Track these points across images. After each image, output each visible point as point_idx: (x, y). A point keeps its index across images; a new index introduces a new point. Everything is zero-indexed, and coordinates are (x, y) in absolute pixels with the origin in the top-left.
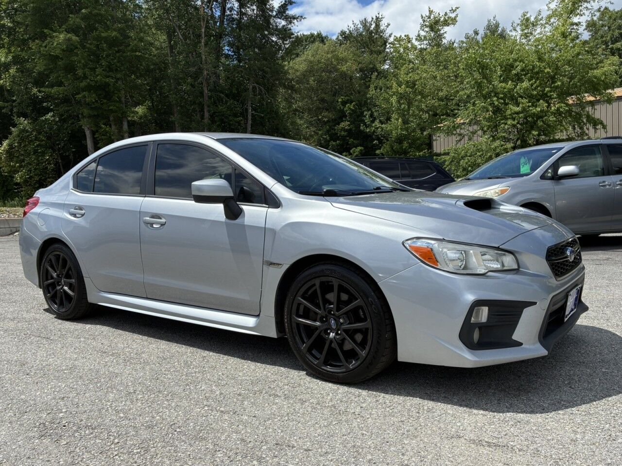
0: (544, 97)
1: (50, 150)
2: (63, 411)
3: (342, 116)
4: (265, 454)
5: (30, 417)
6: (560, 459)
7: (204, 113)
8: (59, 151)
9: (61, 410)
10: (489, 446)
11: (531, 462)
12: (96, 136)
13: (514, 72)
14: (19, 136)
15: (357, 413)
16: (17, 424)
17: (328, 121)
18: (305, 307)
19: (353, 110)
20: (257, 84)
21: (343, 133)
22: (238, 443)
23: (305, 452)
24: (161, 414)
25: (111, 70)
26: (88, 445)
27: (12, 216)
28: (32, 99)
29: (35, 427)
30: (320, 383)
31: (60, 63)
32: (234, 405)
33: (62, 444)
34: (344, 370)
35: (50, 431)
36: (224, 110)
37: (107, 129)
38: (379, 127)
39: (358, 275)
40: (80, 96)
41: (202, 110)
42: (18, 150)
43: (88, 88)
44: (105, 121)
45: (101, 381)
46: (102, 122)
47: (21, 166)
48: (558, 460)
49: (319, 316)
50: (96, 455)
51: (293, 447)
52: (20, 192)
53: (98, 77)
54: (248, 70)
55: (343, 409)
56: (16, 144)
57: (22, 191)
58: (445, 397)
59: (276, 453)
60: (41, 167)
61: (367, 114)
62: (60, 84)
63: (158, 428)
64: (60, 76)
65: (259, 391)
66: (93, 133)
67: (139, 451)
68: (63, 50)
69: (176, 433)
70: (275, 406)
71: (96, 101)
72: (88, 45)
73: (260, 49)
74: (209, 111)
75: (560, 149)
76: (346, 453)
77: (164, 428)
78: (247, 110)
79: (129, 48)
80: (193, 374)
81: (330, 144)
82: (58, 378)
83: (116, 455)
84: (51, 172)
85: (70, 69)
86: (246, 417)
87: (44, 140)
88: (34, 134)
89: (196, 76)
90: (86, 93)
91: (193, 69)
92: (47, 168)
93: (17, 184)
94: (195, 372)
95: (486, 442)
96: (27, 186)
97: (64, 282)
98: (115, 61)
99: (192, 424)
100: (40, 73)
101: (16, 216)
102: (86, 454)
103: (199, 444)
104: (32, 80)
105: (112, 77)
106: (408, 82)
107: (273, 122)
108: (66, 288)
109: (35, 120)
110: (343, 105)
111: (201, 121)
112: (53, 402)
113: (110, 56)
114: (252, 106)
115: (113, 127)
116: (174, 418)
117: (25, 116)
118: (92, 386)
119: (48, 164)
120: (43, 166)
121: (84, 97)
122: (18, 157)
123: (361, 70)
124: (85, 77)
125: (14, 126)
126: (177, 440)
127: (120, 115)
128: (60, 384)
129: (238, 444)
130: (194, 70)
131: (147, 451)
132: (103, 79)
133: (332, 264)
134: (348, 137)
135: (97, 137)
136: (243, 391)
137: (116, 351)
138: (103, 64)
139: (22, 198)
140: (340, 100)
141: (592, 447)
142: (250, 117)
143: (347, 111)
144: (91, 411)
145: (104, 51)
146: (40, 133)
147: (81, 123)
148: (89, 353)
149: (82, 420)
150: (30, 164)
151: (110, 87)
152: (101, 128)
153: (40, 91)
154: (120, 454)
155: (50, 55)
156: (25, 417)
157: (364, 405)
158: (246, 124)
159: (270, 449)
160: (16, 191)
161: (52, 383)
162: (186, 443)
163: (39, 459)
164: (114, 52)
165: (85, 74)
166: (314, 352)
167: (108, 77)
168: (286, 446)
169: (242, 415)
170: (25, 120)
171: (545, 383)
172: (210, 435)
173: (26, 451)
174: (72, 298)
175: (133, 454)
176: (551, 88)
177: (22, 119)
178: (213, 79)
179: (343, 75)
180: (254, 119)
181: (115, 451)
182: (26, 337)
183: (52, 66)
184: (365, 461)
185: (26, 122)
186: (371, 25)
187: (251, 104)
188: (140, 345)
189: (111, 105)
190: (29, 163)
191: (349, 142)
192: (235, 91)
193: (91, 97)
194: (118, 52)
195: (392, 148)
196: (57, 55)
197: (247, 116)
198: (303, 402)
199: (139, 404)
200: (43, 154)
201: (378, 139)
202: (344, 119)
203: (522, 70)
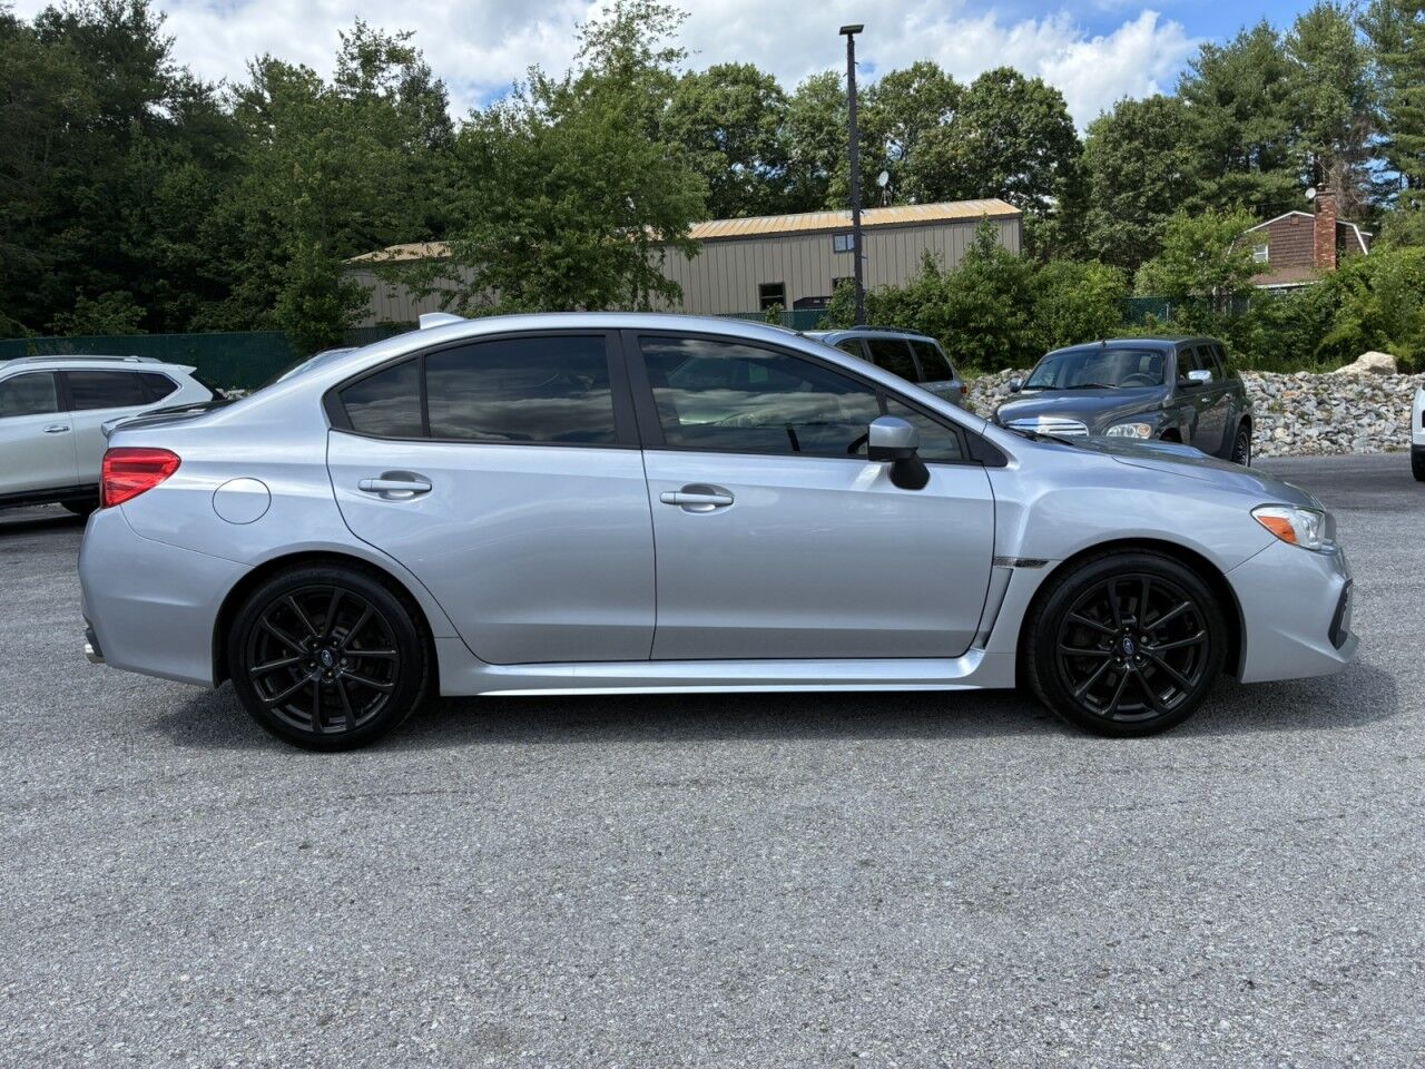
3: (67, 215)
13: (547, 179)
17: (28, 222)
19: (96, 203)
21: (72, 254)
110: (66, 187)
134: (85, 264)
140: (56, 175)
143: (79, 202)
195: (299, 307)
201: (166, 276)
202: (72, 220)
203: (560, 177)
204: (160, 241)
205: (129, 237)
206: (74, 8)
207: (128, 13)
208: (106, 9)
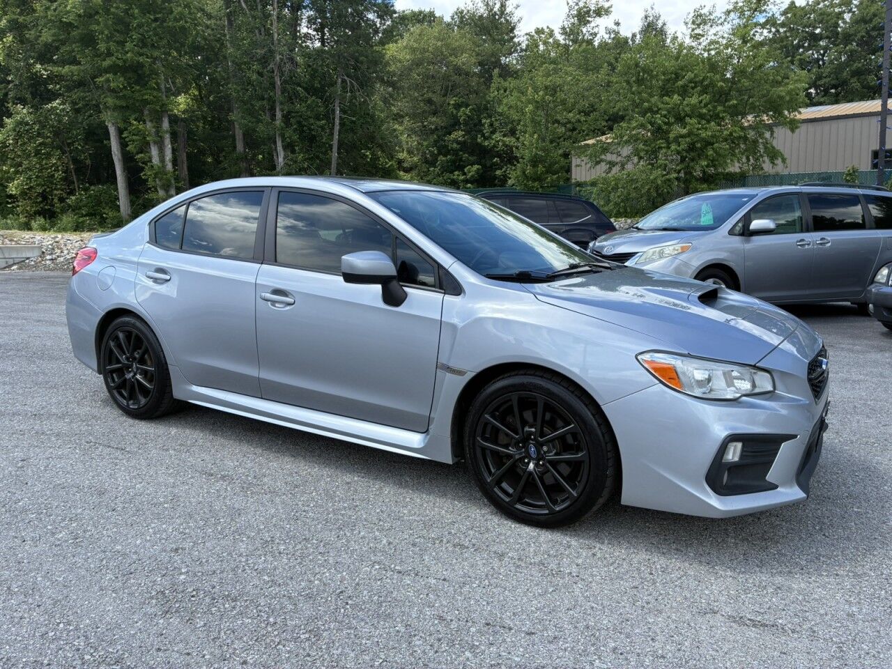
0: (716, 117)
1: (59, 152)
2: (183, 571)
3: (454, 124)
4: (478, 641)
5: (139, 581)
6: (843, 643)
7: (275, 112)
8: (71, 153)
9: (180, 569)
10: (754, 626)
11: (810, 649)
12: (124, 136)
13: (680, 83)
14: (15, 130)
15: (575, 575)
16: (124, 593)
17: (436, 129)
18: (494, 427)
19: (469, 117)
20: (347, 76)
21: (455, 145)
22: (436, 622)
23: (528, 637)
24: (318, 576)
25: (144, 45)
26: (236, 628)
27: (9, 242)
28: (33, 79)
29: (152, 598)
30: (513, 526)
31: (75, 33)
32: (413, 562)
33: (198, 626)
34: (547, 512)
35: (175, 604)
36: (303, 109)
37: (140, 127)
38: (500, 139)
39: (573, 392)
40: (103, 79)
41: (273, 109)
42: (13, 150)
43: (114, 69)
44: (137, 115)
45: (220, 522)
46: (133, 117)
47: (17, 172)
48: (841, 645)
49: (513, 441)
50: (251, 643)
51: (510, 629)
52: (15, 208)
53: (128, 55)
54: (337, 58)
55: (555, 567)
56: (11, 142)
57: (18, 206)
58: (677, 550)
59: (491, 638)
60: (45, 174)
61: (486, 121)
62: (75, 62)
63: (322, 598)
64: (73, 51)
65: (438, 539)
66: (120, 132)
67: (307, 636)
68: (80, 16)
69: (348, 607)
70: (466, 563)
71: (125, 88)
72: (112, 10)
73: (352, 29)
74: (282, 110)
75: (752, 197)
76: (580, 637)
77: (329, 599)
78: (333, 111)
79: (171, 17)
80: (342, 510)
81: (439, 159)
82: (158, 516)
83: (279, 644)
84: (58, 182)
85: (89, 41)
86: (434, 581)
87: (49, 137)
88: (37, 128)
89: (264, 61)
90: (110, 76)
91: (260, 52)
92: (53, 175)
93: (11, 196)
94: (345, 508)
95: (749, 619)
96: (25, 200)
97: (137, 368)
98: (151, 33)
99: (365, 592)
100: (46, 44)
101: (13, 243)
102: (237, 641)
103: (384, 624)
104: (36, 55)
105: (147, 55)
106: (546, 88)
107: (368, 129)
108: (138, 377)
109: (36, 108)
110: (456, 109)
111: (271, 123)
112: (164, 557)
113: (143, 26)
114: (340, 106)
115: (149, 125)
116: (339, 583)
117: (23, 102)
118: (210, 530)
119: (55, 171)
120: (49, 173)
121: (108, 81)
122: (13, 159)
123: (481, 64)
124: (109, 54)
125: (10, 115)
126: (354, 619)
127: (158, 108)
128: (164, 526)
129: (436, 624)
130: (263, 52)
131: (318, 636)
132: (135, 58)
133: (536, 376)
134: (461, 151)
135: (126, 137)
136: (416, 538)
137: (227, 473)
138: (134, 37)
139: (18, 215)
140: (452, 102)
141: (874, 624)
142: (337, 121)
143: (461, 116)
144: (222, 572)
145: (135, 19)
146: (43, 127)
147: (102, 116)
148: (190, 476)
149: (214, 587)
150: (30, 170)
151: (144, 68)
152: (131, 124)
153: (46, 70)
154: (283, 642)
155: (61, 21)
156: (132, 581)
157: (580, 561)
158: (332, 129)
159: (479, 631)
160: (11, 206)
161: (153, 525)
162: (367, 623)
163: (173, 651)
164: (150, 20)
165: (108, 50)
166: (504, 485)
167: (141, 55)
168: (500, 627)
169: (427, 577)
170: (23, 109)
171: (792, 529)
172: (395, 610)
173: (151, 638)
174: (150, 392)
175: (301, 642)
176: (724, 106)
177: (20, 107)
178: (288, 66)
179: (458, 71)
180: (342, 124)
181: (275, 636)
182: (90, 447)
183: (63, 37)
184: (608, 650)
185: (25, 111)
186: (495, 4)
187: (340, 103)
188: (256, 463)
189: (145, 94)
190: (28, 168)
191: (464, 158)
192: (317, 85)
193: (117, 82)
194: (156, 20)
195: (524, 173)
196: (70, 22)
197: (334, 119)
198: (501, 556)
199: (285, 561)
200: (48, 156)
201: (499, 156)
202: (457, 128)
203: (691, 81)
204: (497, 136)
205: (483, 135)
206: (470, 7)
207: (498, 6)
208: (487, 5)
